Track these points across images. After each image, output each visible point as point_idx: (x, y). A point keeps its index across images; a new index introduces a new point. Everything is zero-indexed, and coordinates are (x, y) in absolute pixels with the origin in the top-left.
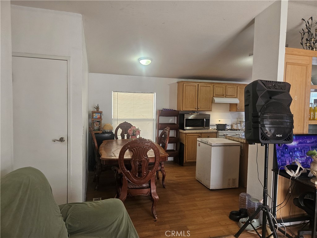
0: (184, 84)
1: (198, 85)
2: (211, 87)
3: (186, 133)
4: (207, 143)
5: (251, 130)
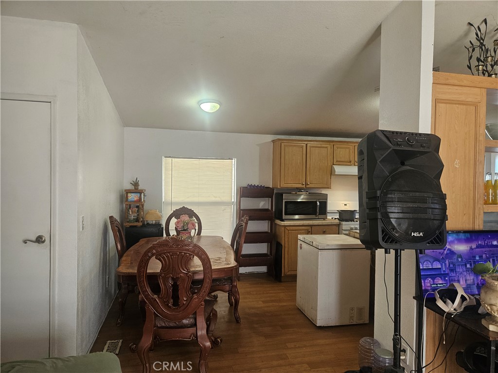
0: (283, 144)
1: (307, 144)
2: (329, 148)
3: (285, 226)
4: (311, 244)
5: (366, 222)
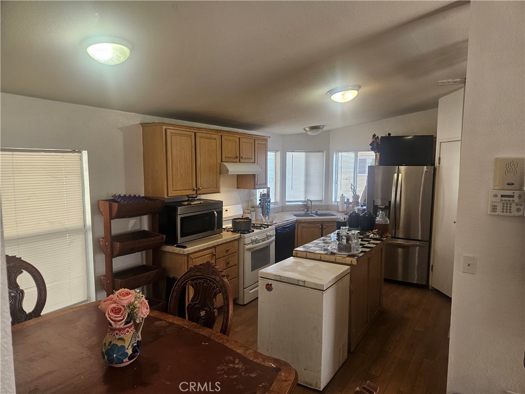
0: (168, 131)
1: (195, 133)
2: (218, 140)
4: (301, 284)
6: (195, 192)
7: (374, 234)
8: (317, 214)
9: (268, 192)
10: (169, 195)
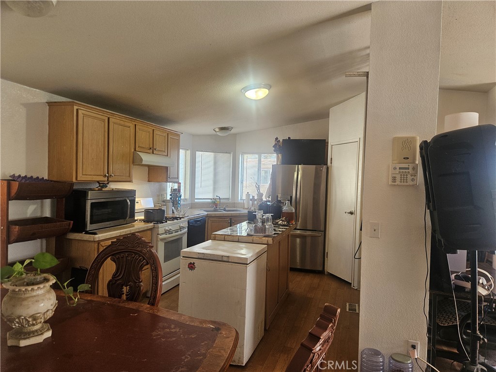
0: (80, 112)
1: (109, 118)
3: (99, 242)
4: (225, 259)
6: (106, 179)
7: (283, 221)
8: (225, 210)
9: (179, 187)
10: (78, 179)
